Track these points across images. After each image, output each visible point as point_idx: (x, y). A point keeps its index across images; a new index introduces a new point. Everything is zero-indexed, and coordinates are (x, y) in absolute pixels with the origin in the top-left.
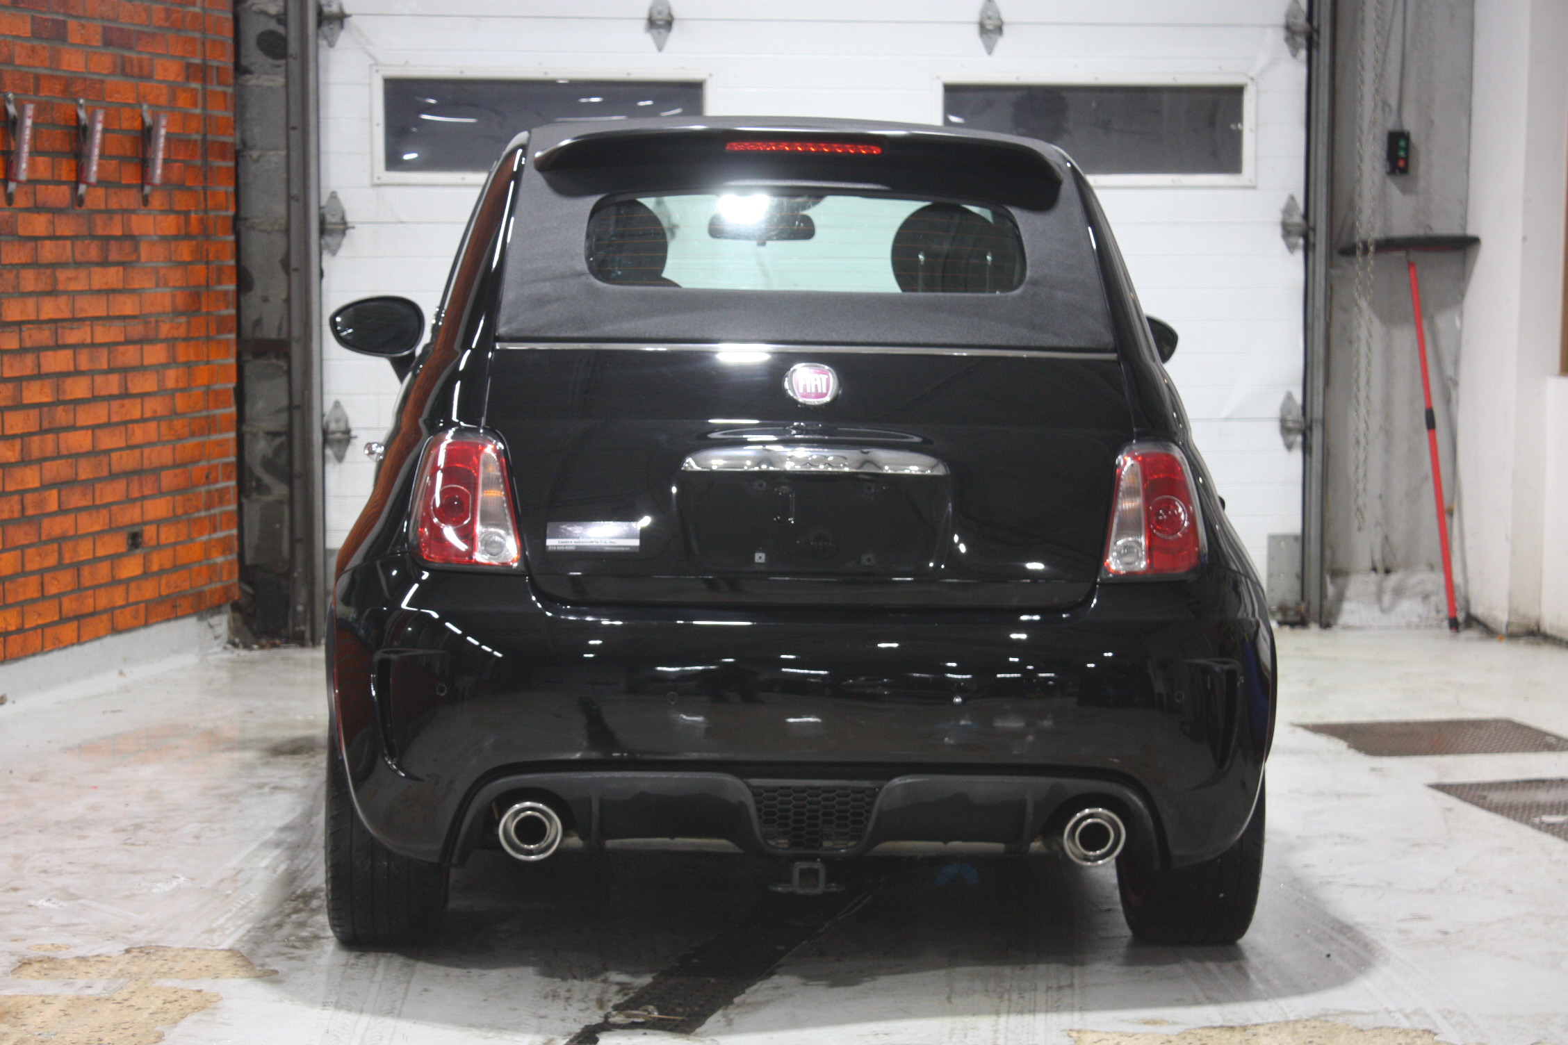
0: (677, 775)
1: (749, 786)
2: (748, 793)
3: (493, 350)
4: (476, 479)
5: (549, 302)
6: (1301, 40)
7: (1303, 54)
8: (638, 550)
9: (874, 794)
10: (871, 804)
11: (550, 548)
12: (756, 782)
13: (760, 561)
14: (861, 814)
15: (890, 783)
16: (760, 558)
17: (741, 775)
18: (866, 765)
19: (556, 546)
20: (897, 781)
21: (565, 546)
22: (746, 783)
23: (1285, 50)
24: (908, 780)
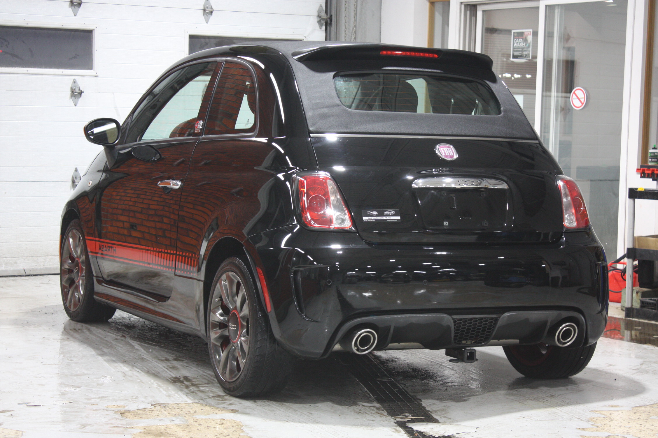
0: (426, 315)
1: (453, 319)
2: (452, 321)
3: (310, 137)
4: (328, 192)
5: (329, 117)
6: (323, 22)
7: (324, 27)
8: (400, 221)
9: (496, 320)
10: (495, 324)
11: (365, 221)
12: (456, 317)
13: (446, 225)
14: (491, 329)
15: (503, 315)
16: (446, 223)
17: (450, 314)
18: (488, 308)
19: (367, 220)
20: (506, 314)
21: (371, 220)
22: (452, 317)
23: (317, 25)
24: (510, 314)
